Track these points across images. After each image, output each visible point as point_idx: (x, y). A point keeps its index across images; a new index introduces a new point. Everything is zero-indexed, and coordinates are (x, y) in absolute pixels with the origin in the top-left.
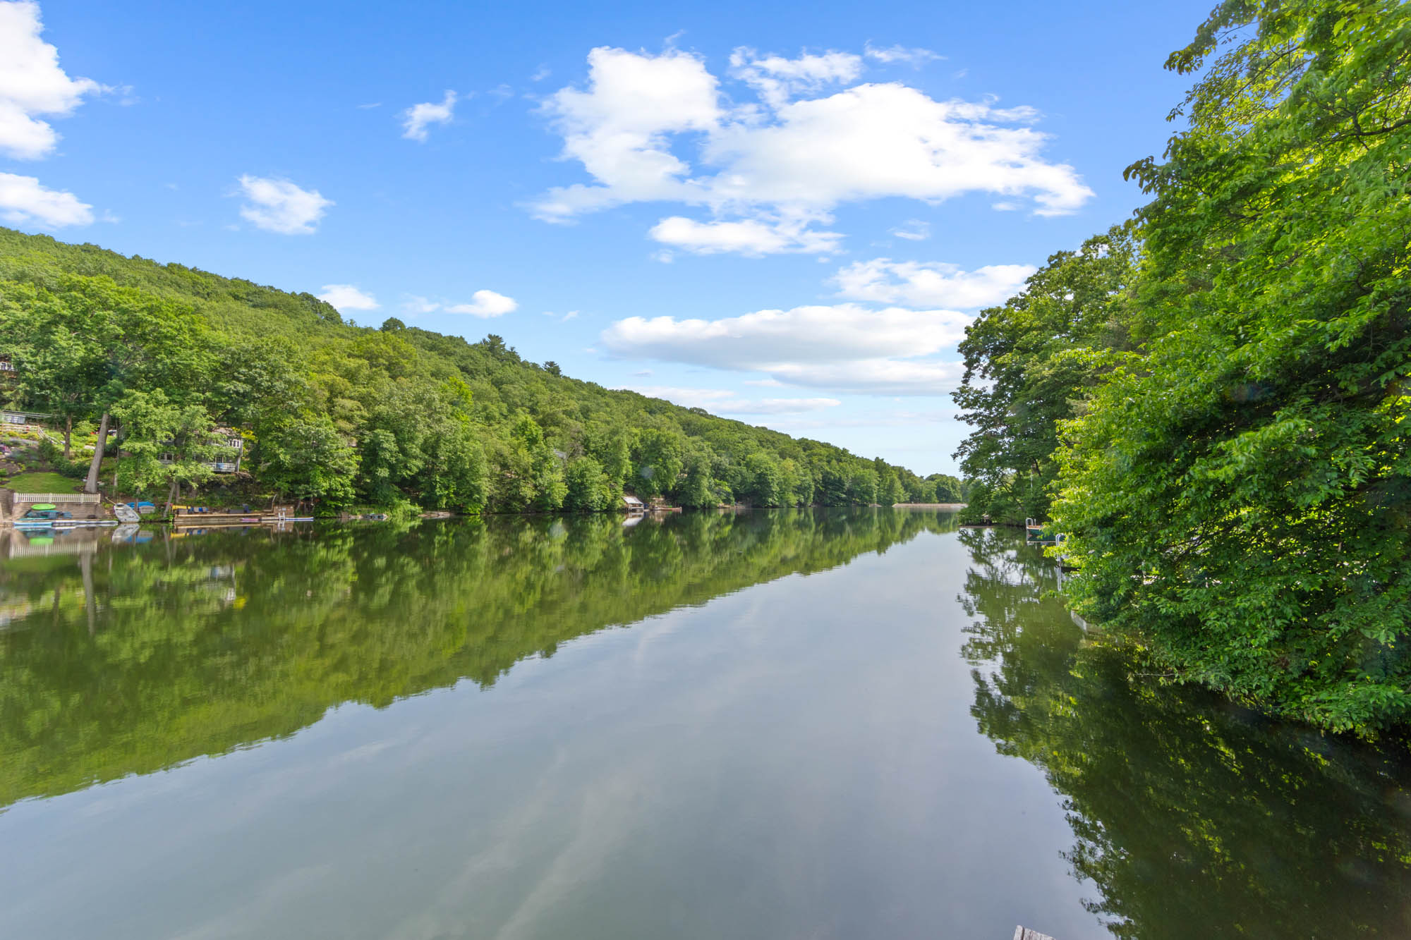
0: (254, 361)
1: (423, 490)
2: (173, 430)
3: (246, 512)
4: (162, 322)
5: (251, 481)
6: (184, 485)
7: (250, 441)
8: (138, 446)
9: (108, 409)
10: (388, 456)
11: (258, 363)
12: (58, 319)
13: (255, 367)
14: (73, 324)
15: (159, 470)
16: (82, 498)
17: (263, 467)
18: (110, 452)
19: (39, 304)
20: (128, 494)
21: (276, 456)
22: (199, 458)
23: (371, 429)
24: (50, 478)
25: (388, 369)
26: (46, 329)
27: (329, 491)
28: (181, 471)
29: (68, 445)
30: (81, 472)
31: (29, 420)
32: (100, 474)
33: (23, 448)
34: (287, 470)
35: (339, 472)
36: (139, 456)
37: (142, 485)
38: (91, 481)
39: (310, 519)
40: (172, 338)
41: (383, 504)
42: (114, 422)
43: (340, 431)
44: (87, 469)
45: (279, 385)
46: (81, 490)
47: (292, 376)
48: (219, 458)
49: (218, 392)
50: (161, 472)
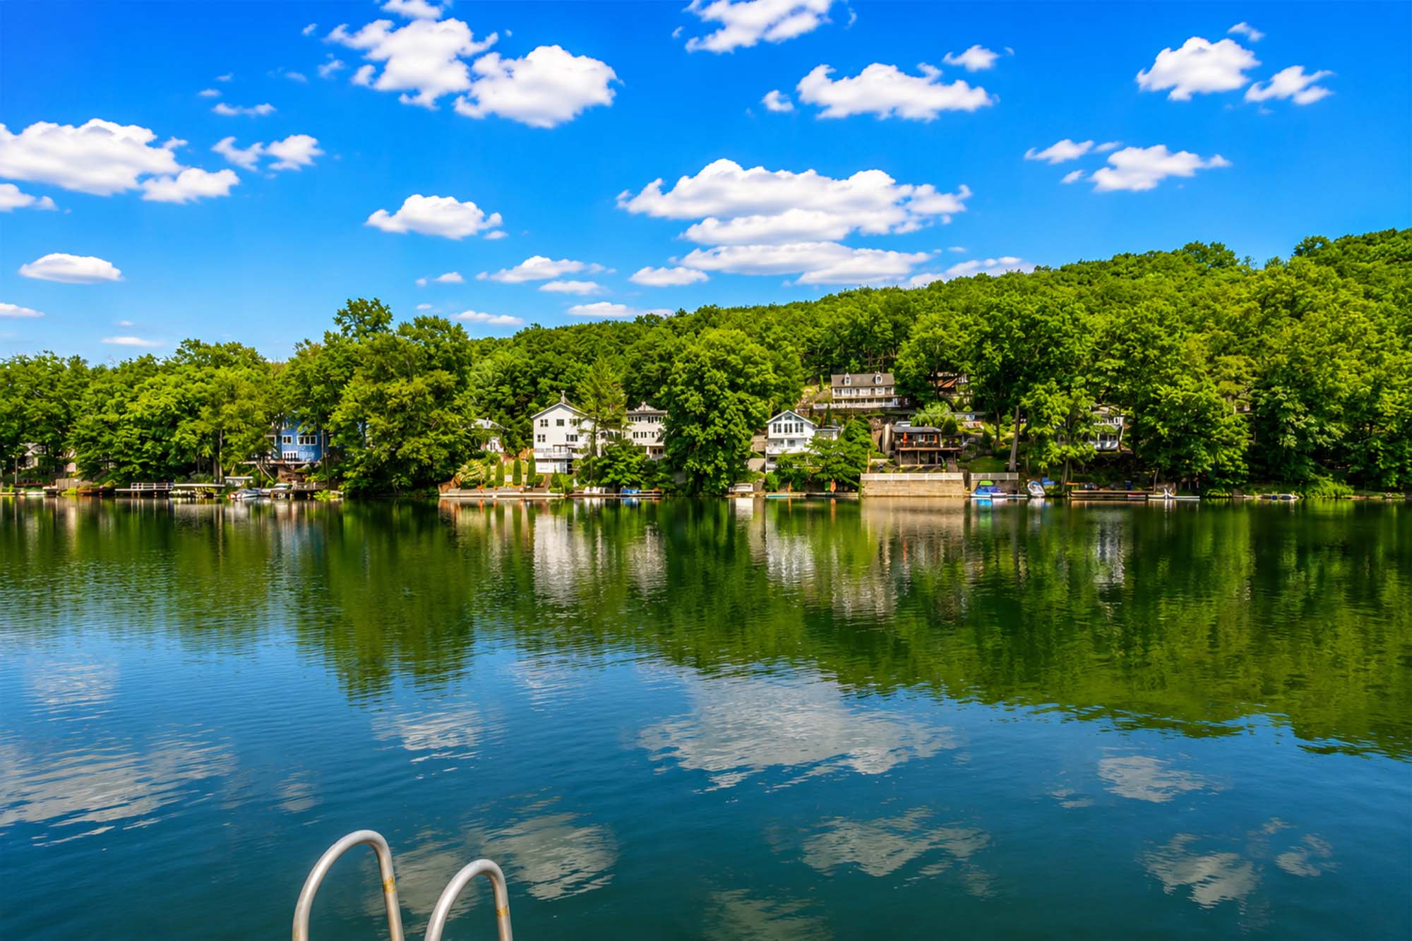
0: (1127, 334)
1: (1355, 462)
2: (1063, 414)
3: (1129, 489)
4: (1049, 319)
5: (1133, 457)
6: (1073, 462)
7: (1130, 417)
8: (1038, 430)
9: (1018, 402)
10: (1292, 418)
11: (1132, 336)
12: (986, 336)
13: (1129, 339)
14: (994, 337)
15: (1056, 450)
16: (1008, 476)
17: (1143, 443)
18: (1023, 437)
19: (975, 328)
20: (1036, 474)
21: (1154, 429)
22: (1086, 438)
23: (1268, 387)
24: (989, 461)
25: (1287, 305)
26: (980, 345)
27: (1216, 466)
28: (1073, 452)
29: (998, 434)
30: (1005, 455)
31: (977, 418)
32: (1018, 456)
33: (972, 439)
34: (1167, 445)
35: (1229, 444)
36: (1042, 438)
37: (1043, 465)
38: (1012, 463)
39: (1196, 499)
40: (1059, 331)
41: (1288, 481)
42: (1024, 413)
43: (1225, 395)
44: (1009, 452)
45: (1153, 353)
46: (1007, 470)
47: (1167, 342)
48: (1104, 437)
49: (1099, 372)
50: (1058, 451)
